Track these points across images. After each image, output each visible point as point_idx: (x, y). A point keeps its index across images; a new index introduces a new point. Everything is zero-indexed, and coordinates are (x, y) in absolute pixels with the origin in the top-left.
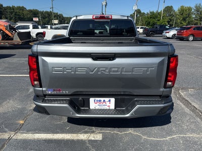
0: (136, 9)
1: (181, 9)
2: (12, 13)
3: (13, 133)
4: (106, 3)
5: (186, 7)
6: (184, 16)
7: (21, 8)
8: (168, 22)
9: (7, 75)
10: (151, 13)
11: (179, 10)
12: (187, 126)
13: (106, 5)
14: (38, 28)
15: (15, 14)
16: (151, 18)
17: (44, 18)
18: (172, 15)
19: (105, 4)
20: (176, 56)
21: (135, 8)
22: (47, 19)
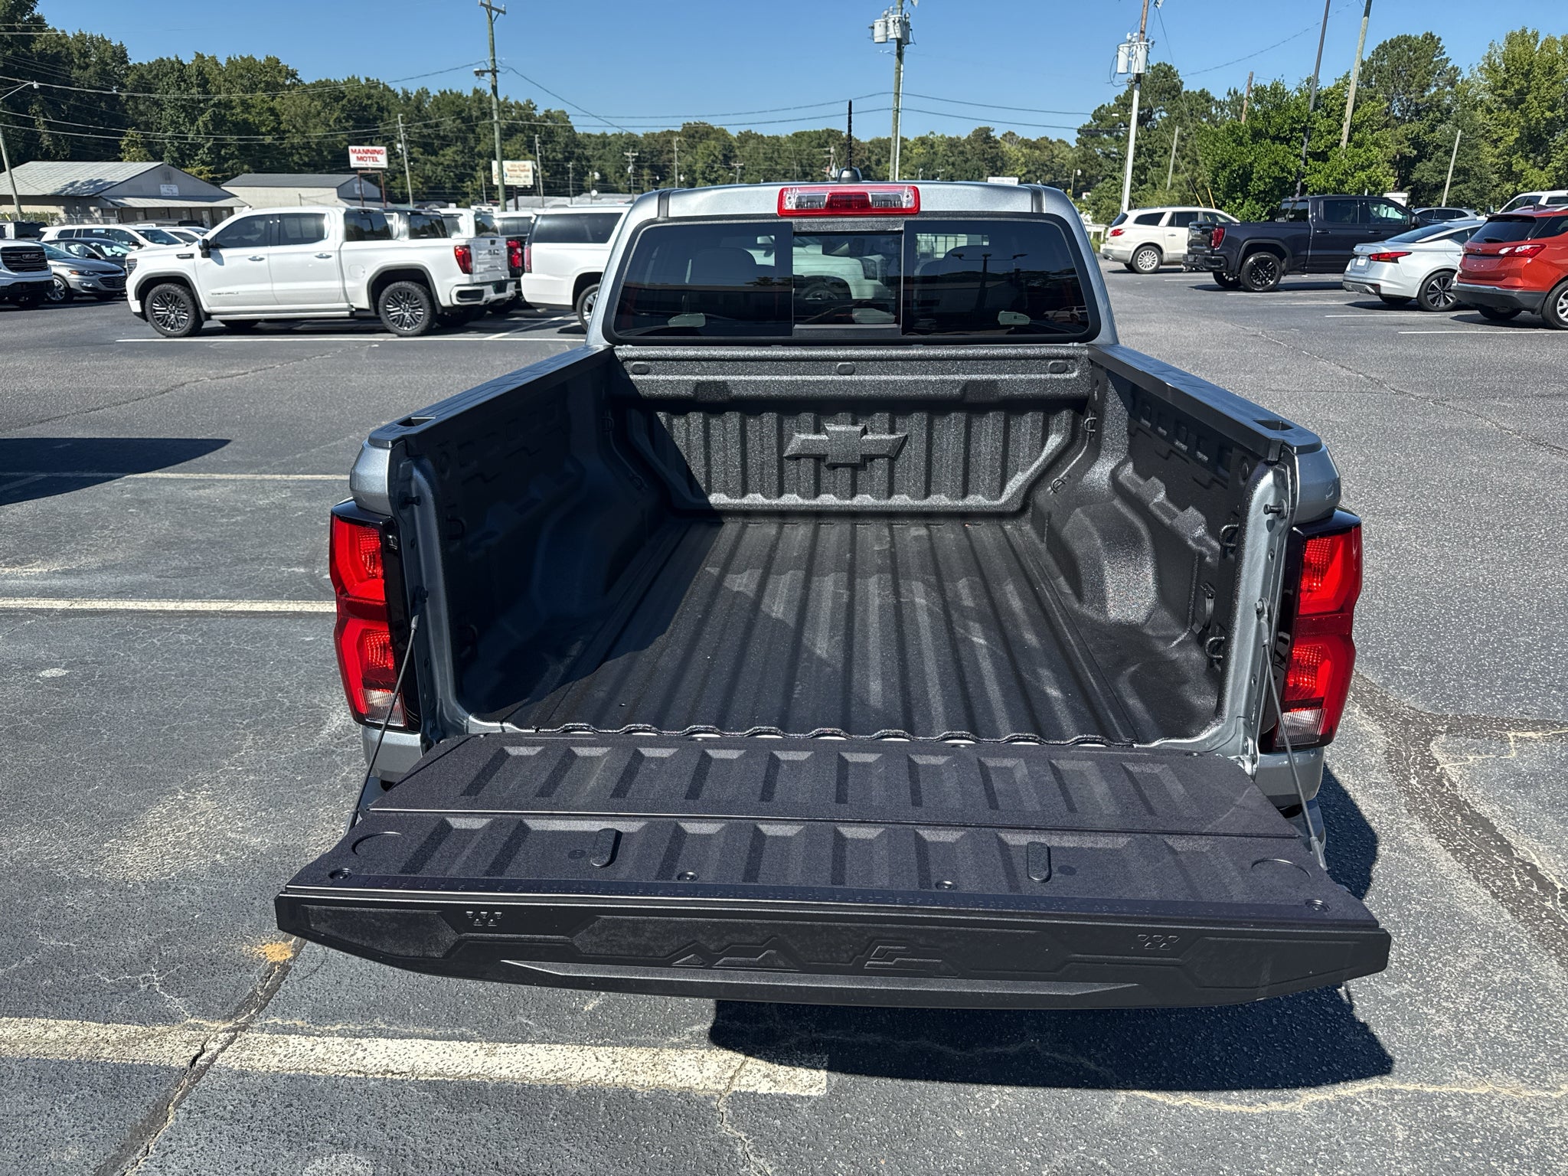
0: (1139, 67)
1: (1511, 60)
2: (191, 110)
3: (218, 1029)
4: (905, 25)
5: (1550, 42)
6: (1538, 113)
7: (263, 69)
8: (1404, 167)
9: (170, 606)
10: (1259, 94)
11: (1493, 69)
12: (1455, 1017)
13: (901, 43)
14: (386, 234)
15: (218, 122)
16: (1257, 135)
17: (428, 145)
18: (1433, 105)
19: (895, 32)
20: (1350, 531)
21: (1132, 60)
22: (449, 154)
